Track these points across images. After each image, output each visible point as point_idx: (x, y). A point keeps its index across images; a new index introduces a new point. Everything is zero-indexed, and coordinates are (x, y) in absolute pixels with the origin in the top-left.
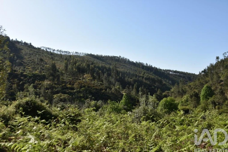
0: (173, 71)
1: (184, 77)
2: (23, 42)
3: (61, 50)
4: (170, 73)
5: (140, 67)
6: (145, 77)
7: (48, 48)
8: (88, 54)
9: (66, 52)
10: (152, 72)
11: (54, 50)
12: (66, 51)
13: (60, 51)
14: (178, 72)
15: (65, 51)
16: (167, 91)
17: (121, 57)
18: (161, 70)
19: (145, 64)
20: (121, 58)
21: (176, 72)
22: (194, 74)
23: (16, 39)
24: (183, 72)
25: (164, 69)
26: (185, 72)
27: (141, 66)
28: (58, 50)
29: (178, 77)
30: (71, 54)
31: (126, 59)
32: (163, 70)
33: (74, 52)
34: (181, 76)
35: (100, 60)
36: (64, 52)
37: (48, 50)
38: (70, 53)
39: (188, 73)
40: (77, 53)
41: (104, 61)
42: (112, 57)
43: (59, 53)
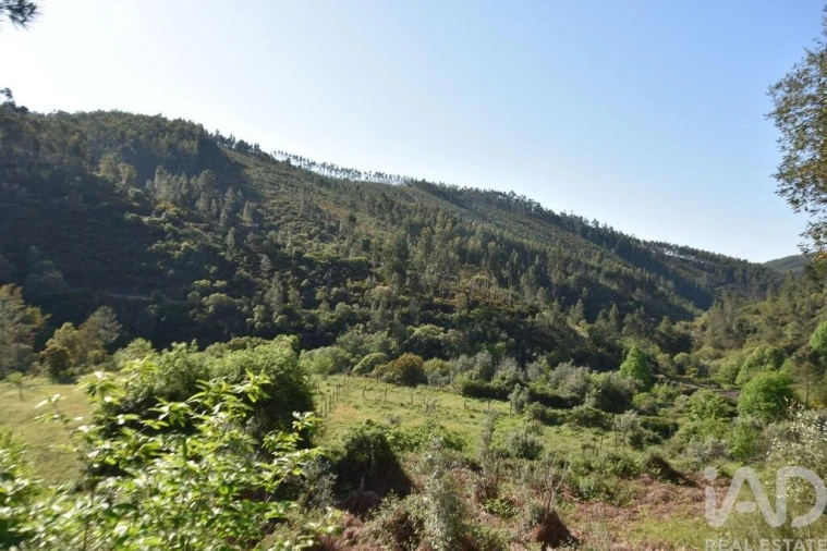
0: (677, 246)
1: (711, 270)
2: (237, 140)
3: (332, 166)
4: (667, 253)
5: (574, 231)
6: (606, 269)
7: (296, 157)
8: (412, 180)
9: (348, 171)
10: (613, 251)
11: (314, 164)
12: (349, 167)
13: (331, 168)
14: (694, 252)
15: (345, 167)
16: (683, 322)
17: (514, 194)
18: (639, 241)
19: (591, 220)
20: (517, 200)
21: (684, 250)
22: (745, 262)
23: (218, 132)
24: (708, 253)
25: (648, 240)
26: (717, 253)
27: (578, 229)
28: (324, 165)
29: (692, 268)
30: (363, 178)
31: (530, 203)
32: (645, 243)
33: (373, 173)
34: (701, 267)
35: (453, 202)
36: (343, 170)
37: (293, 162)
38: (360, 173)
39: (724, 257)
40: (379, 175)
41: (465, 207)
42: (486, 193)
43: (326, 173)
